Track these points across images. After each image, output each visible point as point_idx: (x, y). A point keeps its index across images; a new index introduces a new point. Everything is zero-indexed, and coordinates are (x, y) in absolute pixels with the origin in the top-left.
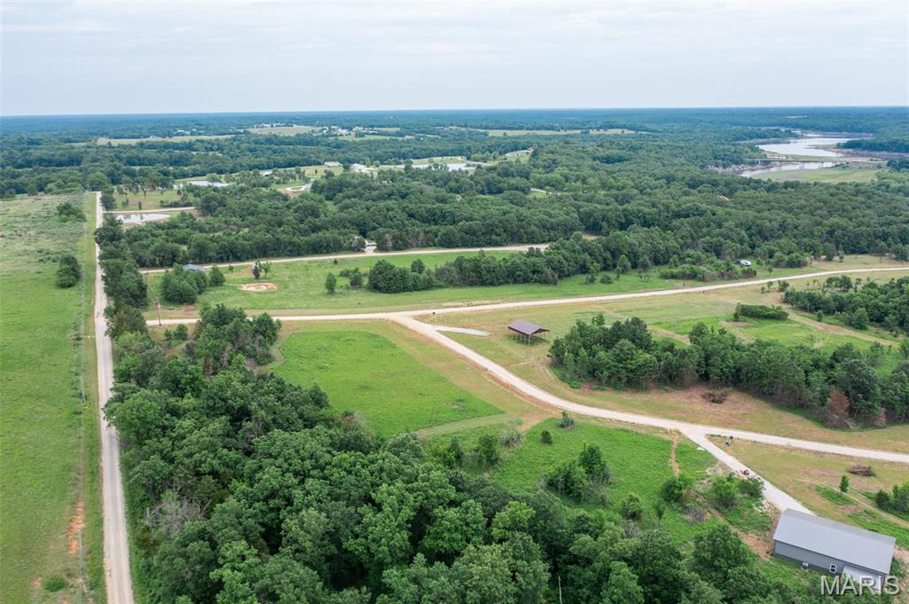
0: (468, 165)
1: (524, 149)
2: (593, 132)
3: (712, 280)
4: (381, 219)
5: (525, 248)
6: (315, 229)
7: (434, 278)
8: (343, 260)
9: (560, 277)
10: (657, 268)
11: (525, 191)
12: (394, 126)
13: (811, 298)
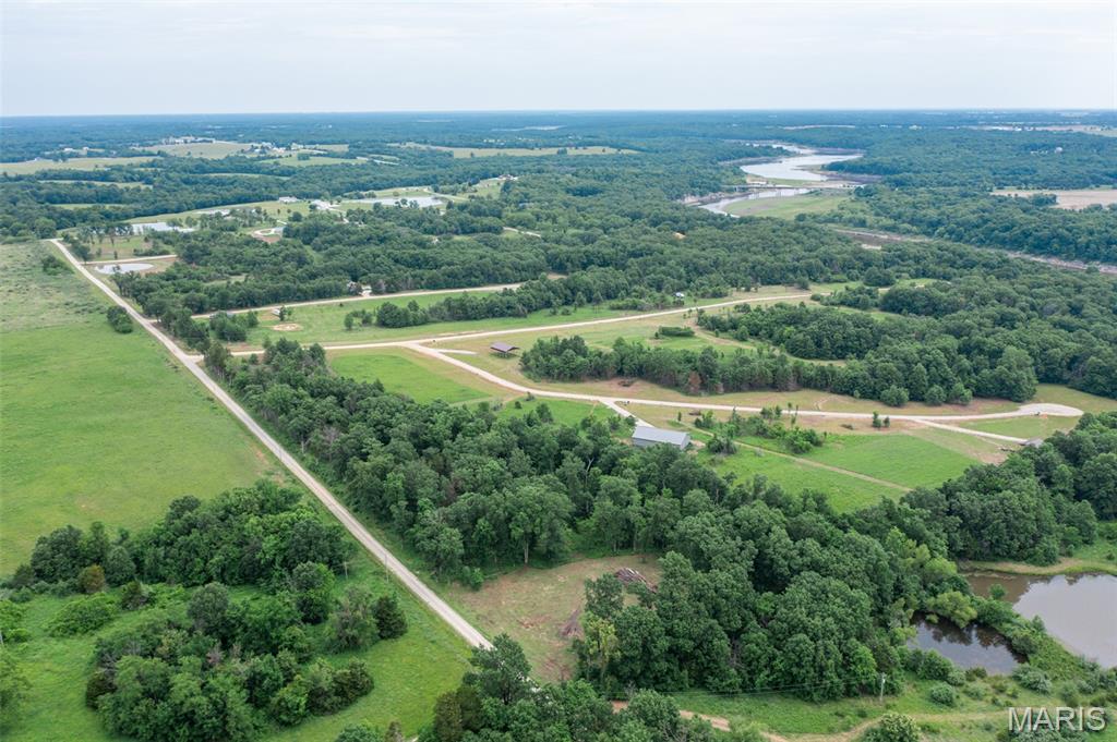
0: (436, 198)
1: (495, 176)
2: (572, 152)
3: (650, 309)
4: (370, 265)
5: (500, 288)
6: (313, 276)
7: (429, 315)
8: (346, 303)
9: (529, 311)
10: (608, 302)
11: (498, 231)
12: (340, 143)
13: (713, 320)
